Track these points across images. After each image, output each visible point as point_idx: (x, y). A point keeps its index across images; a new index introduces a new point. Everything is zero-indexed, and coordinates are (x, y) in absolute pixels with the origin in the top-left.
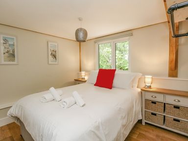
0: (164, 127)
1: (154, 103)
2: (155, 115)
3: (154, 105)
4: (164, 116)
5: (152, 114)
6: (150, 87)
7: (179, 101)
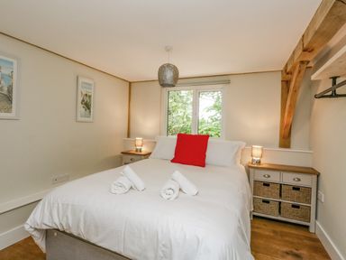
0: (279, 218)
1: (266, 185)
2: (268, 202)
3: (266, 188)
4: (280, 203)
5: (264, 201)
6: (259, 162)
7: (299, 180)
